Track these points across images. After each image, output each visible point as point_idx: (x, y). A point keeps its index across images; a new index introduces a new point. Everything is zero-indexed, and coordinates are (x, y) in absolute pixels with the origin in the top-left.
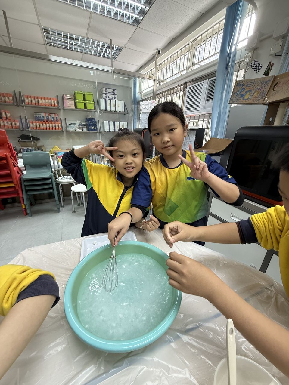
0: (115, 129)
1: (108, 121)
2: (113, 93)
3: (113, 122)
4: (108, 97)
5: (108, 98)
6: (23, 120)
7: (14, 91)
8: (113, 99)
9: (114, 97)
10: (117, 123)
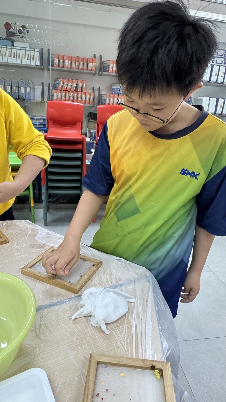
0: (216, 111)
1: (208, 98)
2: (223, 56)
3: (215, 99)
4: (217, 61)
5: (215, 63)
6: (97, 93)
7: (95, 55)
8: (223, 64)
9: (224, 61)
10: (221, 101)
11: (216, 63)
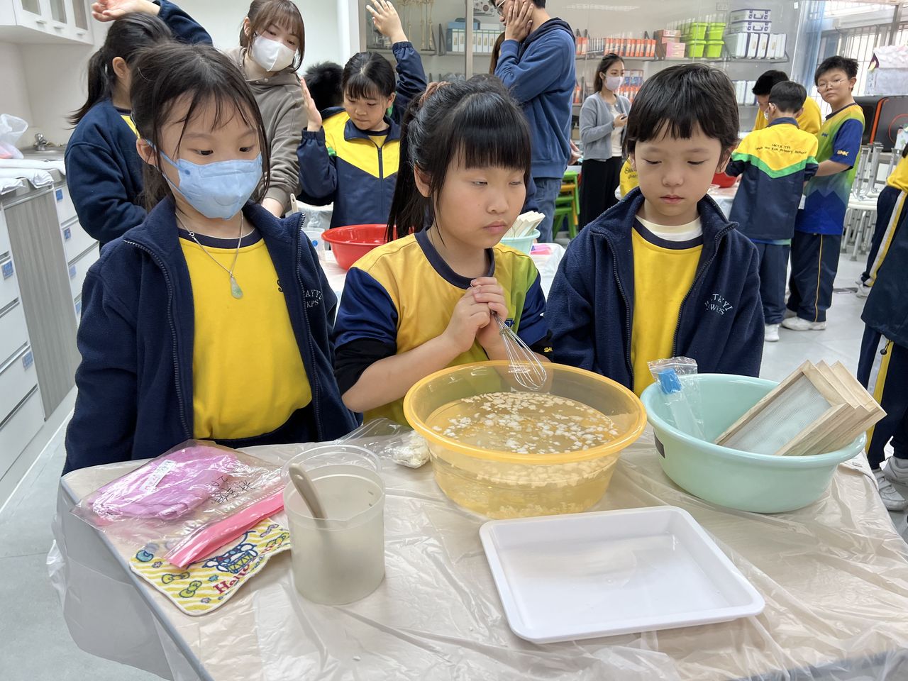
1: (744, 82)
2: (763, 19)
4: (754, 27)
5: (752, 31)
9: (765, 26)
11: (754, 29)
